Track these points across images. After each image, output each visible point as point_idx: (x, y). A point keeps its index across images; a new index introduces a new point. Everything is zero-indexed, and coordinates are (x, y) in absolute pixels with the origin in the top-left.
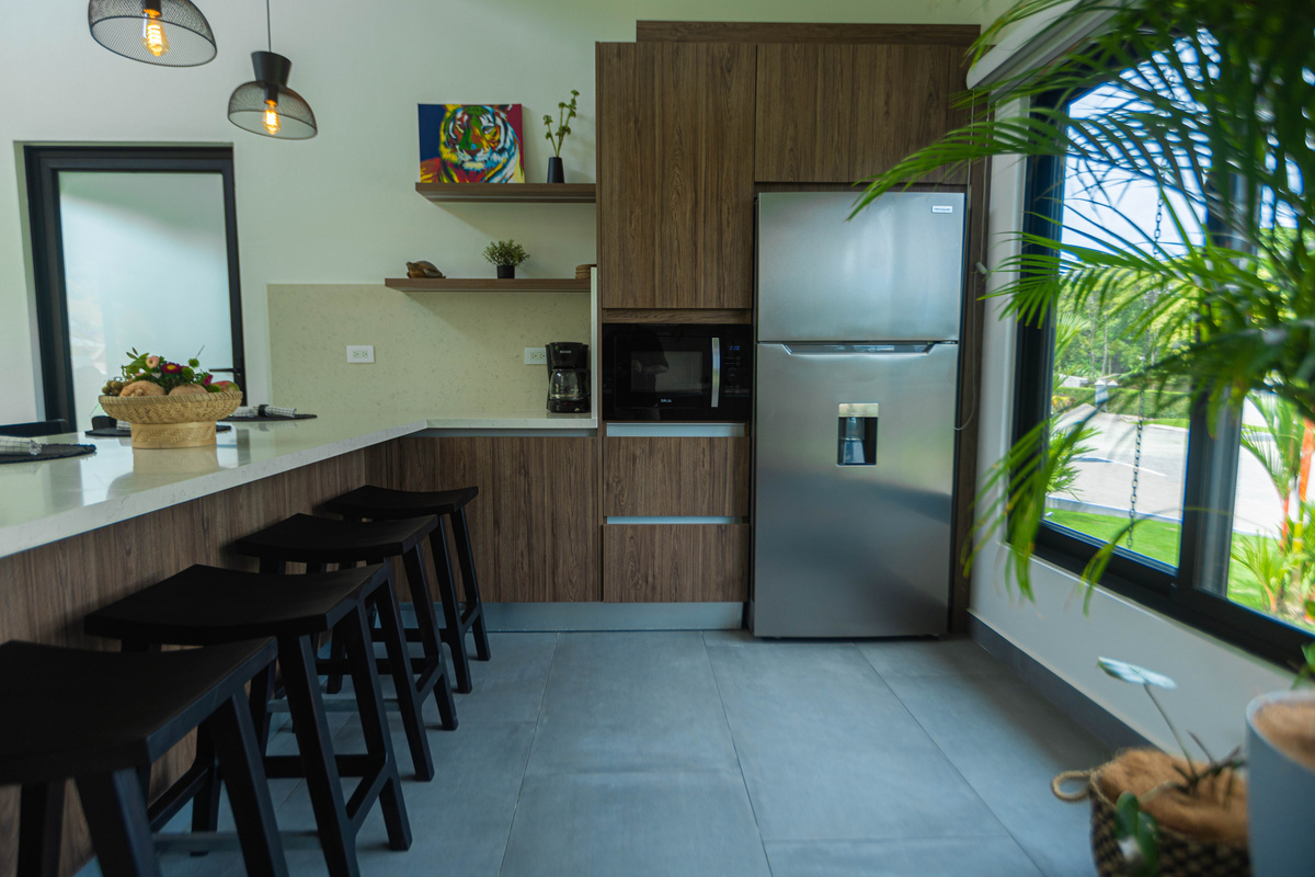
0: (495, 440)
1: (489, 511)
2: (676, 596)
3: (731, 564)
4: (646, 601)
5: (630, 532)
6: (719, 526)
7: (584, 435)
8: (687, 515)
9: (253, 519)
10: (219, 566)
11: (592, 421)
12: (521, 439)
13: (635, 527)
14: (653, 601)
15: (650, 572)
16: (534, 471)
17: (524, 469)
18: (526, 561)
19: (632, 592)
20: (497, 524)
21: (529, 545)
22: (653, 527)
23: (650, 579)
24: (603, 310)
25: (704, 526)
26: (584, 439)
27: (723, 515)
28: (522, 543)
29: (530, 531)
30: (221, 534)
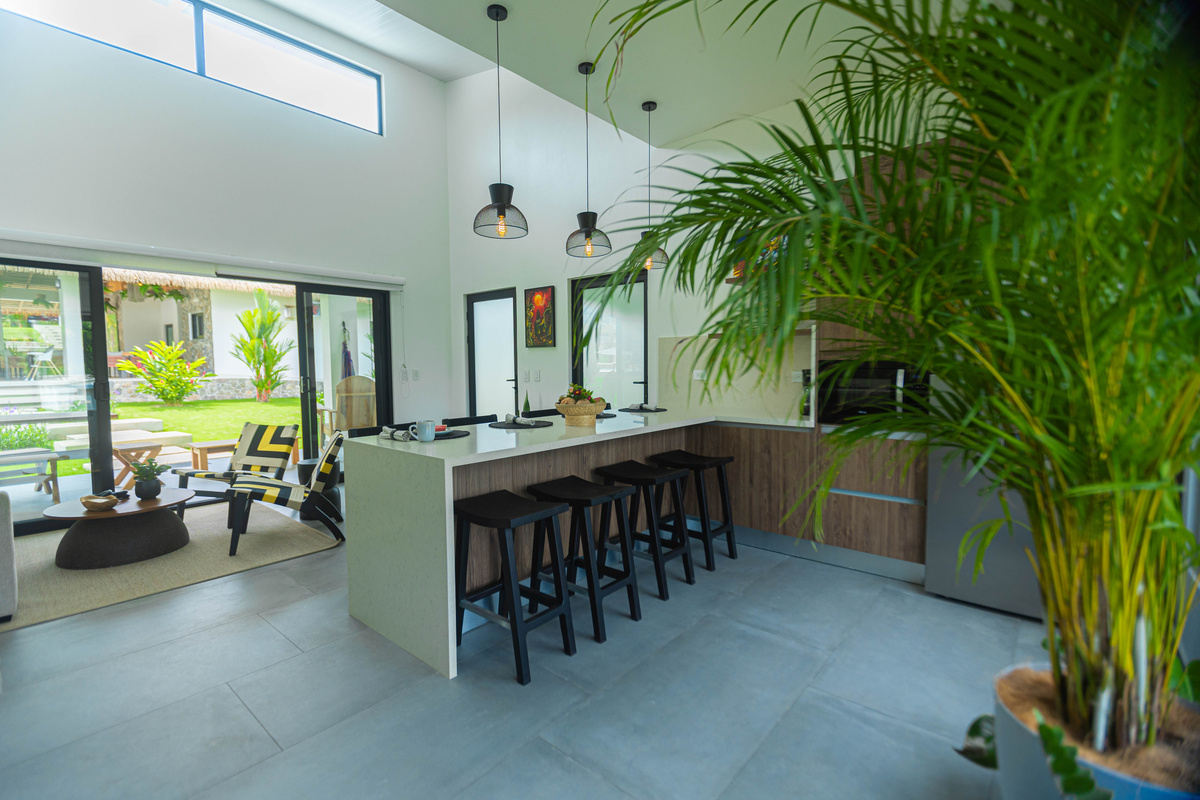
0: (751, 429)
1: (747, 472)
2: (867, 548)
3: (911, 533)
4: (844, 546)
5: (834, 498)
6: (902, 505)
7: (807, 431)
8: (877, 493)
9: (609, 459)
10: (590, 480)
11: (811, 422)
12: (766, 431)
13: (837, 496)
14: (850, 548)
15: (848, 528)
16: (773, 451)
17: (767, 450)
18: (767, 506)
19: (835, 539)
20: (751, 481)
21: (770, 496)
22: (850, 497)
23: (848, 533)
24: (819, 352)
25: (890, 503)
26: (805, 434)
27: (906, 497)
28: (765, 494)
29: (770, 487)
30: (592, 464)
